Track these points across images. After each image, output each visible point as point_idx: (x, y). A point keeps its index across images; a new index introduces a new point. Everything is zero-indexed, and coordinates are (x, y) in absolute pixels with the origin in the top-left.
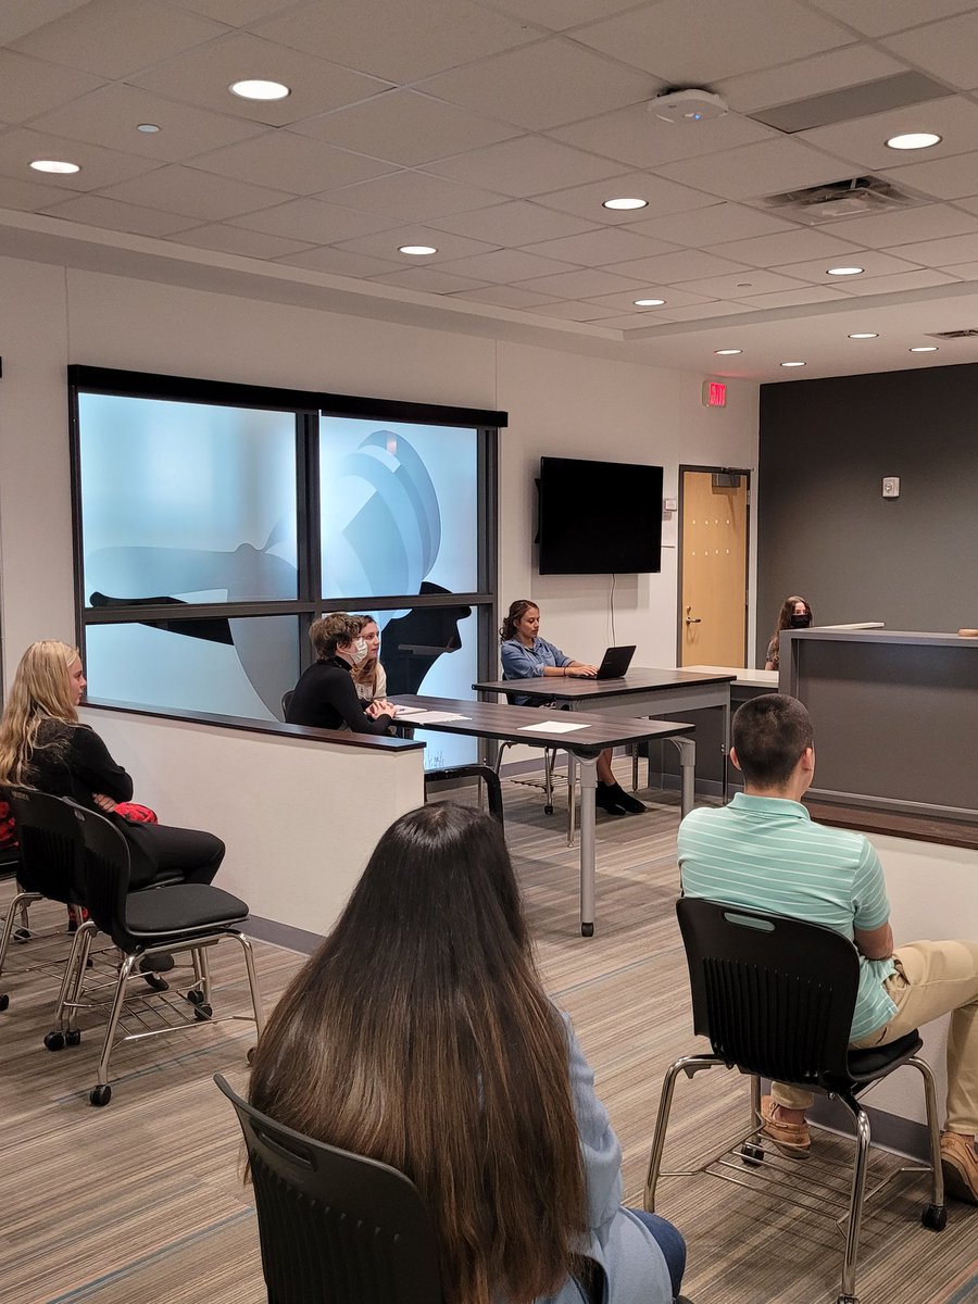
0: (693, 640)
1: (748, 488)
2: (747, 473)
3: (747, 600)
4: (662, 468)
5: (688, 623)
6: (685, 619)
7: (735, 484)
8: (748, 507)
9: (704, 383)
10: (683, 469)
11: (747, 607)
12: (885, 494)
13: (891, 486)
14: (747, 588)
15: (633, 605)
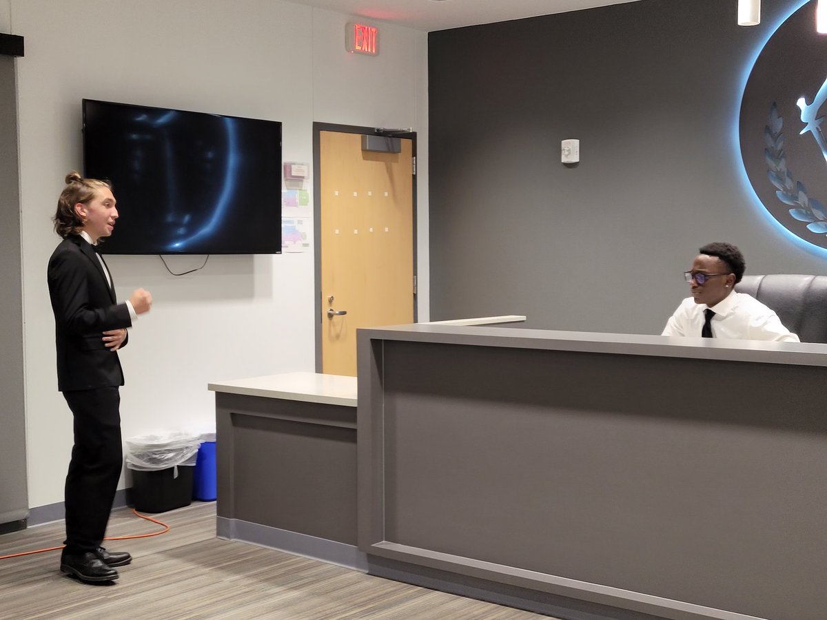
0: (338, 337)
1: (414, 154)
2: (412, 136)
3: (415, 287)
4: (280, 124)
5: (330, 316)
6: (326, 310)
7: (393, 151)
8: (414, 177)
9: (347, 25)
10: (318, 127)
11: (415, 296)
12: (564, 159)
13: (571, 150)
14: (415, 273)
15: (247, 293)
